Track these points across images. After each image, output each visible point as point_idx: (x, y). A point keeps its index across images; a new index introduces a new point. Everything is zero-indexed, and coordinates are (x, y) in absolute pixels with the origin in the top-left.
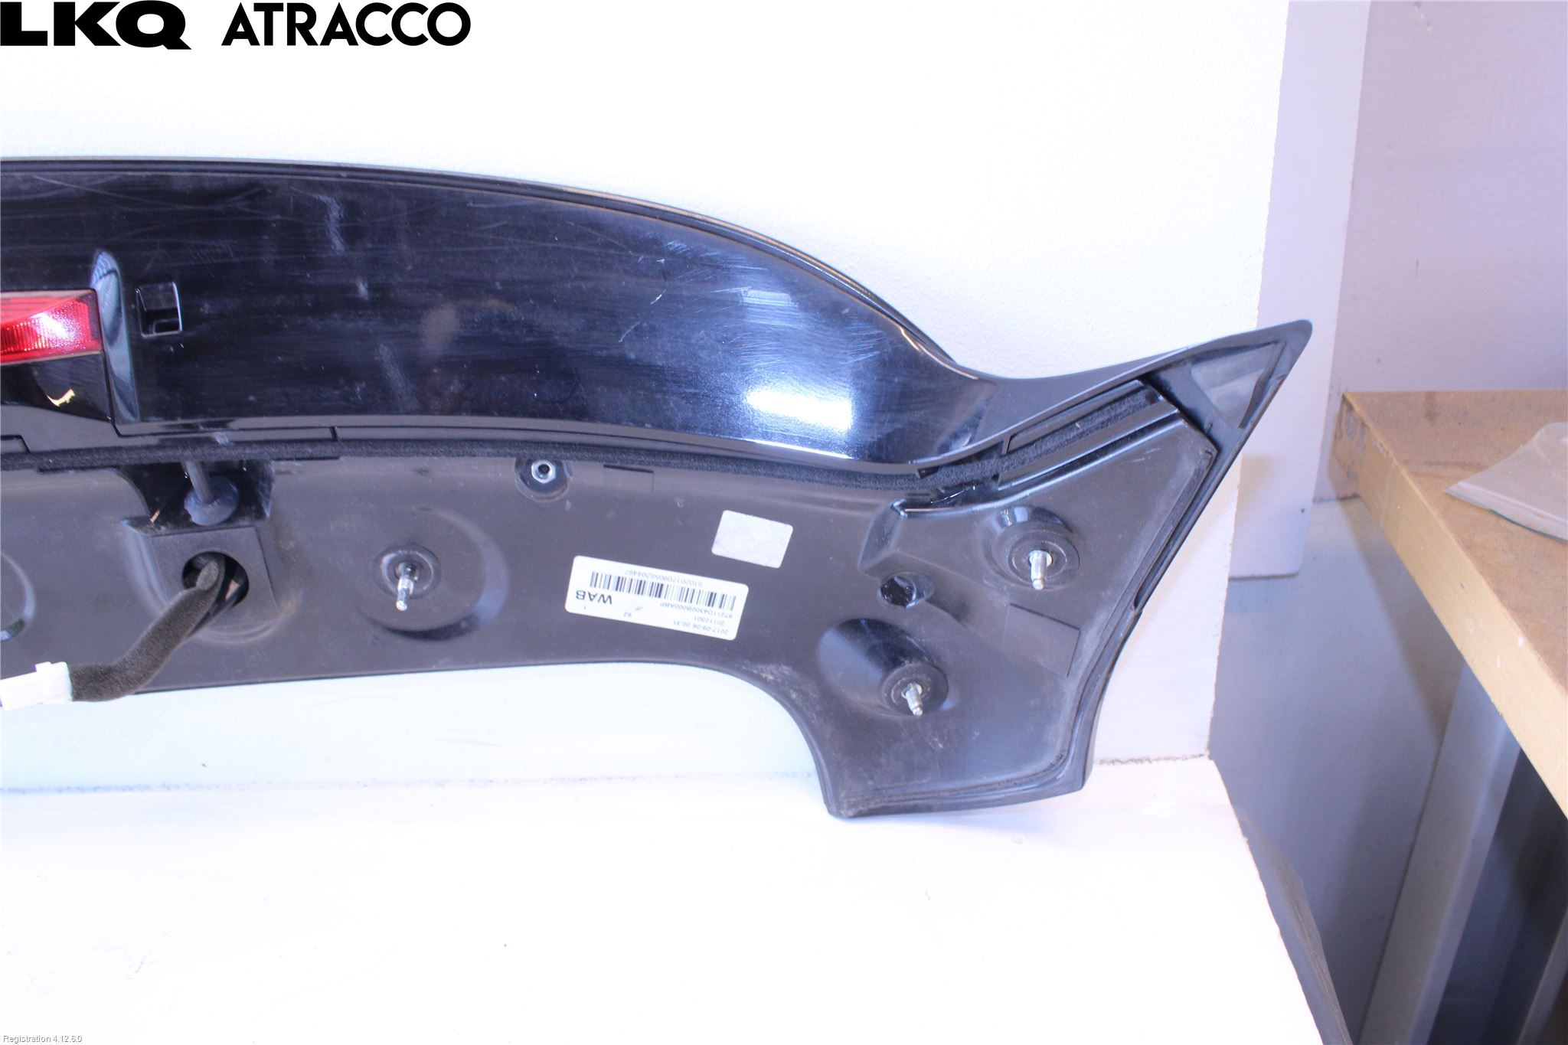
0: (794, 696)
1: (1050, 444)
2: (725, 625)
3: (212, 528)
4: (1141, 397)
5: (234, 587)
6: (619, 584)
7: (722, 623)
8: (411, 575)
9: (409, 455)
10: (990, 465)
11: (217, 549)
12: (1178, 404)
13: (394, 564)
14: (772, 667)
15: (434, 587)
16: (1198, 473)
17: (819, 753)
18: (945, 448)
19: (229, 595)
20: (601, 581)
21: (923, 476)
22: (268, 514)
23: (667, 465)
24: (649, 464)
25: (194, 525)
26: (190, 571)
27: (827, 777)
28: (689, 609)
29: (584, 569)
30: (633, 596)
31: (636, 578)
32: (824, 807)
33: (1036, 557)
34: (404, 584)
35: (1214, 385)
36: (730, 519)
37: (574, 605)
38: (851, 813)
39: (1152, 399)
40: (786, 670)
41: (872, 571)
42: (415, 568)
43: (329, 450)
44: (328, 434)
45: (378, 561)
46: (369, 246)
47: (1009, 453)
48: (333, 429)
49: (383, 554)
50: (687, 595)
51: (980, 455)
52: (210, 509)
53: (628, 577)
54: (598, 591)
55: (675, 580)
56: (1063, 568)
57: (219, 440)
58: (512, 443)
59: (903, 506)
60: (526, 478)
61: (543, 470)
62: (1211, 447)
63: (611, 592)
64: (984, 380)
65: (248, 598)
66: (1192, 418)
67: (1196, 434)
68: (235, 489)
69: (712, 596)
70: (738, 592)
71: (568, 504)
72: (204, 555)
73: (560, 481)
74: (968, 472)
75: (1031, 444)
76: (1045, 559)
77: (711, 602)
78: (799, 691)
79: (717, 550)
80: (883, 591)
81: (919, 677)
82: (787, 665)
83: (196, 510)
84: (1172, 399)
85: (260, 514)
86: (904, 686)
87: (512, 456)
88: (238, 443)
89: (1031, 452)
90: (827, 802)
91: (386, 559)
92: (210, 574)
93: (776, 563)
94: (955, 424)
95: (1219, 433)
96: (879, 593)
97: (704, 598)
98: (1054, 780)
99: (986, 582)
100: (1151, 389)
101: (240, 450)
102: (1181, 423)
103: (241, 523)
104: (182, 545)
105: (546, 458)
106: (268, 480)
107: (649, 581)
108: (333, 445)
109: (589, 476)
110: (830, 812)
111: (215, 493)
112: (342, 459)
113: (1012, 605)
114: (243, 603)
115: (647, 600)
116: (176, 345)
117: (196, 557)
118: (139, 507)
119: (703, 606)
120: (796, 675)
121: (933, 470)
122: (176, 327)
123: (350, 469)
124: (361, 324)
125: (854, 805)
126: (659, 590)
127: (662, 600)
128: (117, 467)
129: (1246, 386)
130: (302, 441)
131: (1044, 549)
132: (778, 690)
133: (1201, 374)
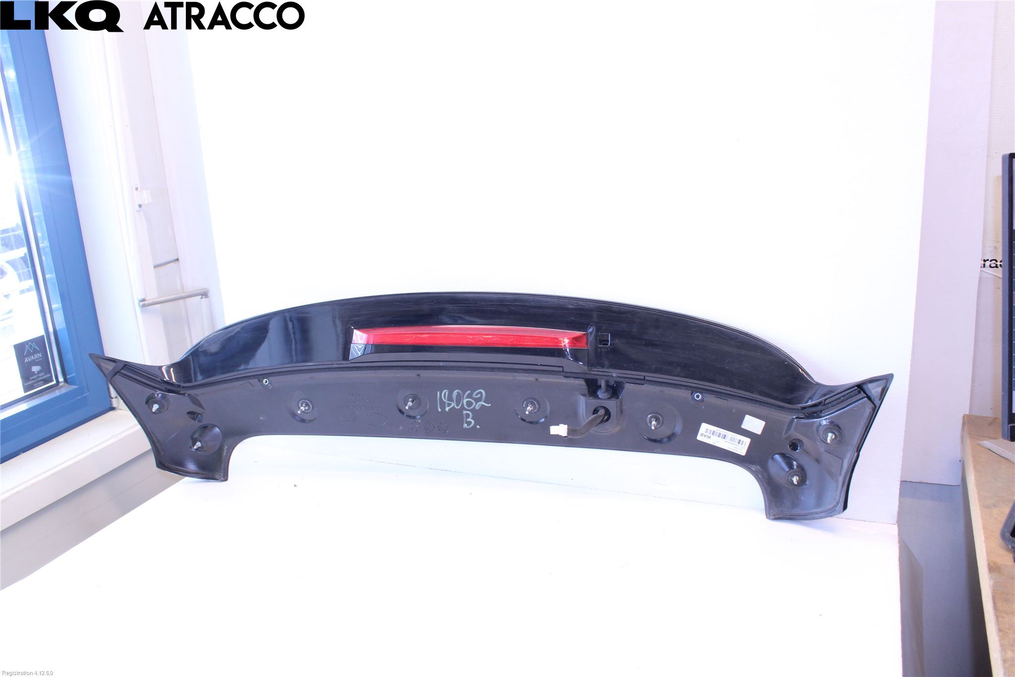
0: (760, 476)
1: (834, 403)
2: (742, 450)
3: (604, 400)
4: (856, 391)
5: (606, 417)
6: (713, 433)
7: (741, 450)
8: (656, 421)
9: (663, 386)
10: (819, 408)
11: (605, 406)
12: (866, 394)
13: (651, 417)
14: (754, 466)
15: (660, 427)
16: (870, 412)
17: (766, 496)
18: (807, 402)
19: (605, 419)
20: (708, 432)
21: (802, 409)
22: (620, 398)
23: (732, 398)
24: (728, 398)
25: (599, 398)
26: (595, 411)
27: (767, 504)
28: (732, 444)
29: (704, 427)
30: (717, 437)
31: (719, 432)
32: (765, 516)
33: (830, 435)
34: (654, 423)
35: (873, 389)
36: (747, 417)
37: (699, 438)
38: (773, 518)
39: (859, 392)
40: (758, 467)
41: (786, 439)
42: (657, 420)
43: (642, 382)
44: (643, 378)
45: (647, 416)
46: (662, 330)
47: (824, 405)
48: (644, 377)
49: (650, 414)
50: (732, 439)
51: (815, 405)
52: (605, 394)
53: (716, 431)
54: (707, 434)
55: (730, 434)
56: (838, 439)
57: (614, 375)
58: (691, 387)
59: (796, 418)
60: (693, 398)
61: (698, 396)
62: (873, 406)
63: (711, 435)
64: (818, 384)
65: (609, 421)
66: (869, 398)
67: (869, 402)
68: (611, 390)
69: (740, 441)
70: (747, 441)
71: (703, 407)
72: (601, 406)
73: (702, 400)
74: (814, 409)
75: (829, 403)
76: (832, 436)
77: (739, 443)
78: (761, 475)
79: (743, 427)
80: (790, 446)
81: (798, 473)
82: (759, 466)
83: (600, 394)
84: (865, 392)
85: (618, 398)
86: (793, 476)
87: (690, 390)
88: (618, 377)
89: (830, 405)
90: (766, 514)
91: (649, 416)
92: (602, 412)
93: (759, 433)
94: (808, 396)
95: (875, 402)
96: (788, 446)
97: (737, 441)
98: (835, 510)
99: (817, 443)
100: (859, 389)
101: (618, 379)
102: (866, 399)
103: (612, 399)
104: (594, 402)
105: (700, 393)
106: (623, 388)
107: (722, 433)
108: (642, 381)
109: (711, 399)
110: (767, 518)
111: (607, 391)
112: (645, 385)
113: (825, 451)
114: (608, 422)
115: (720, 439)
116: (608, 349)
117: (598, 407)
118: (586, 392)
119: (736, 444)
120: (761, 470)
121: (804, 408)
122: (607, 345)
123: (647, 388)
124: (657, 350)
125: (774, 515)
126: (724, 437)
127: (725, 440)
128: (583, 378)
129: (879, 389)
130: (635, 379)
131: (832, 432)
132: (755, 474)
133: (870, 386)
